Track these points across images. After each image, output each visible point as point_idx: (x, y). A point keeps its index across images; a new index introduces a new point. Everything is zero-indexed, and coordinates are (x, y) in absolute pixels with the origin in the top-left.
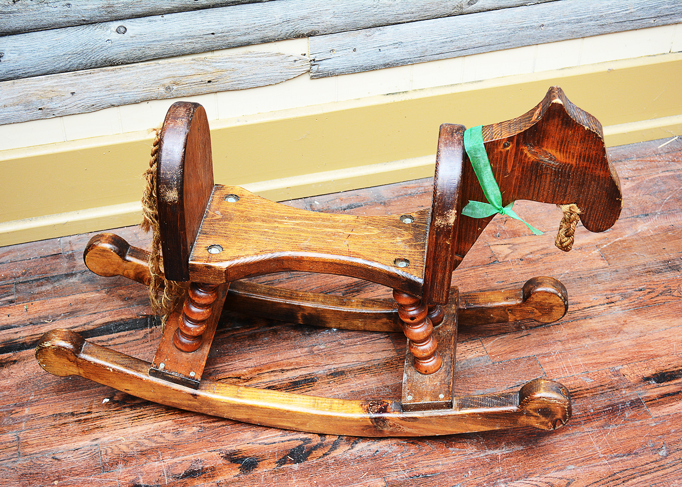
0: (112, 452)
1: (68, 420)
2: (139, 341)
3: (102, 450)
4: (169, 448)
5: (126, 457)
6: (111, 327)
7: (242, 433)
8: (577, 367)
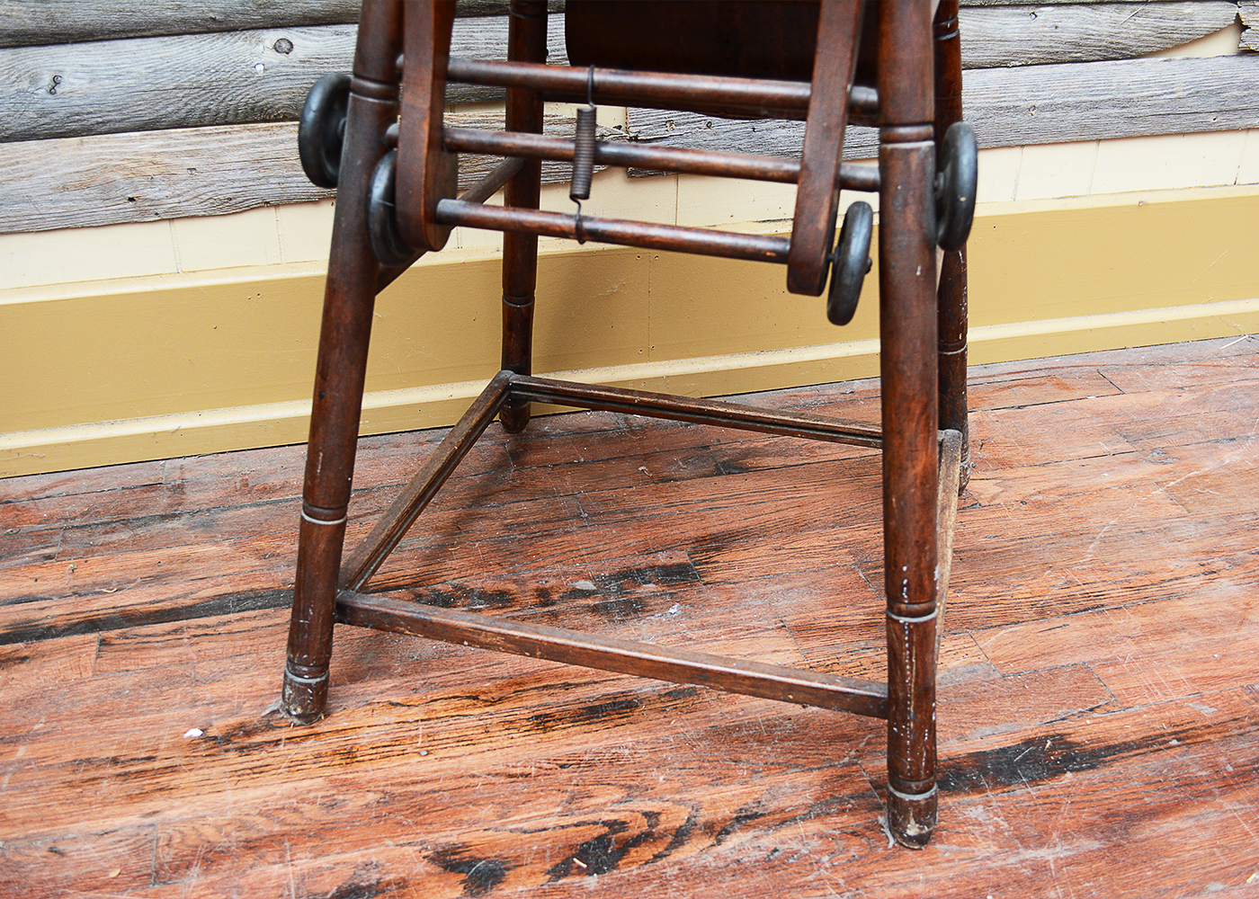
0: (182, 842)
1: (103, 772)
2: (278, 628)
3: (162, 835)
4: (310, 836)
5: (210, 851)
6: (229, 602)
7: (474, 808)
8: (1177, 684)
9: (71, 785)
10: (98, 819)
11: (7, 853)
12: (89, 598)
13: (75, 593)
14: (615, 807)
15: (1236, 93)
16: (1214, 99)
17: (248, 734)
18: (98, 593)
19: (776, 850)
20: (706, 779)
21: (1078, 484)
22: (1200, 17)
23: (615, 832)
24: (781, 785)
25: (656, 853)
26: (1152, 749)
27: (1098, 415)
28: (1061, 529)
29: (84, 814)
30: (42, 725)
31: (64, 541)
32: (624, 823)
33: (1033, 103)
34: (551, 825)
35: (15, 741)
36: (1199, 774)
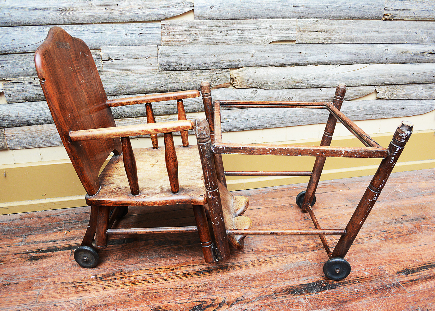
0: (88, 304)
1: (69, 285)
3: (83, 302)
4: (122, 303)
5: (95, 307)
7: (166, 297)
8: (359, 266)
9: (61, 289)
10: (67, 297)
11: (43, 306)
12: (69, 241)
13: (66, 240)
14: (204, 297)
15: (377, 109)
16: (371, 111)
17: (108, 277)
18: (72, 240)
19: (246, 309)
20: (229, 290)
21: (336, 213)
22: (365, 90)
23: (203, 304)
24: (248, 292)
25: (213, 309)
26: (351, 283)
27: (343, 195)
28: (330, 225)
29: (64, 296)
30: (54, 273)
31: (64, 226)
32: (205, 301)
33: (322, 113)
34: (186, 302)
35: (47, 277)
36: (364, 290)
